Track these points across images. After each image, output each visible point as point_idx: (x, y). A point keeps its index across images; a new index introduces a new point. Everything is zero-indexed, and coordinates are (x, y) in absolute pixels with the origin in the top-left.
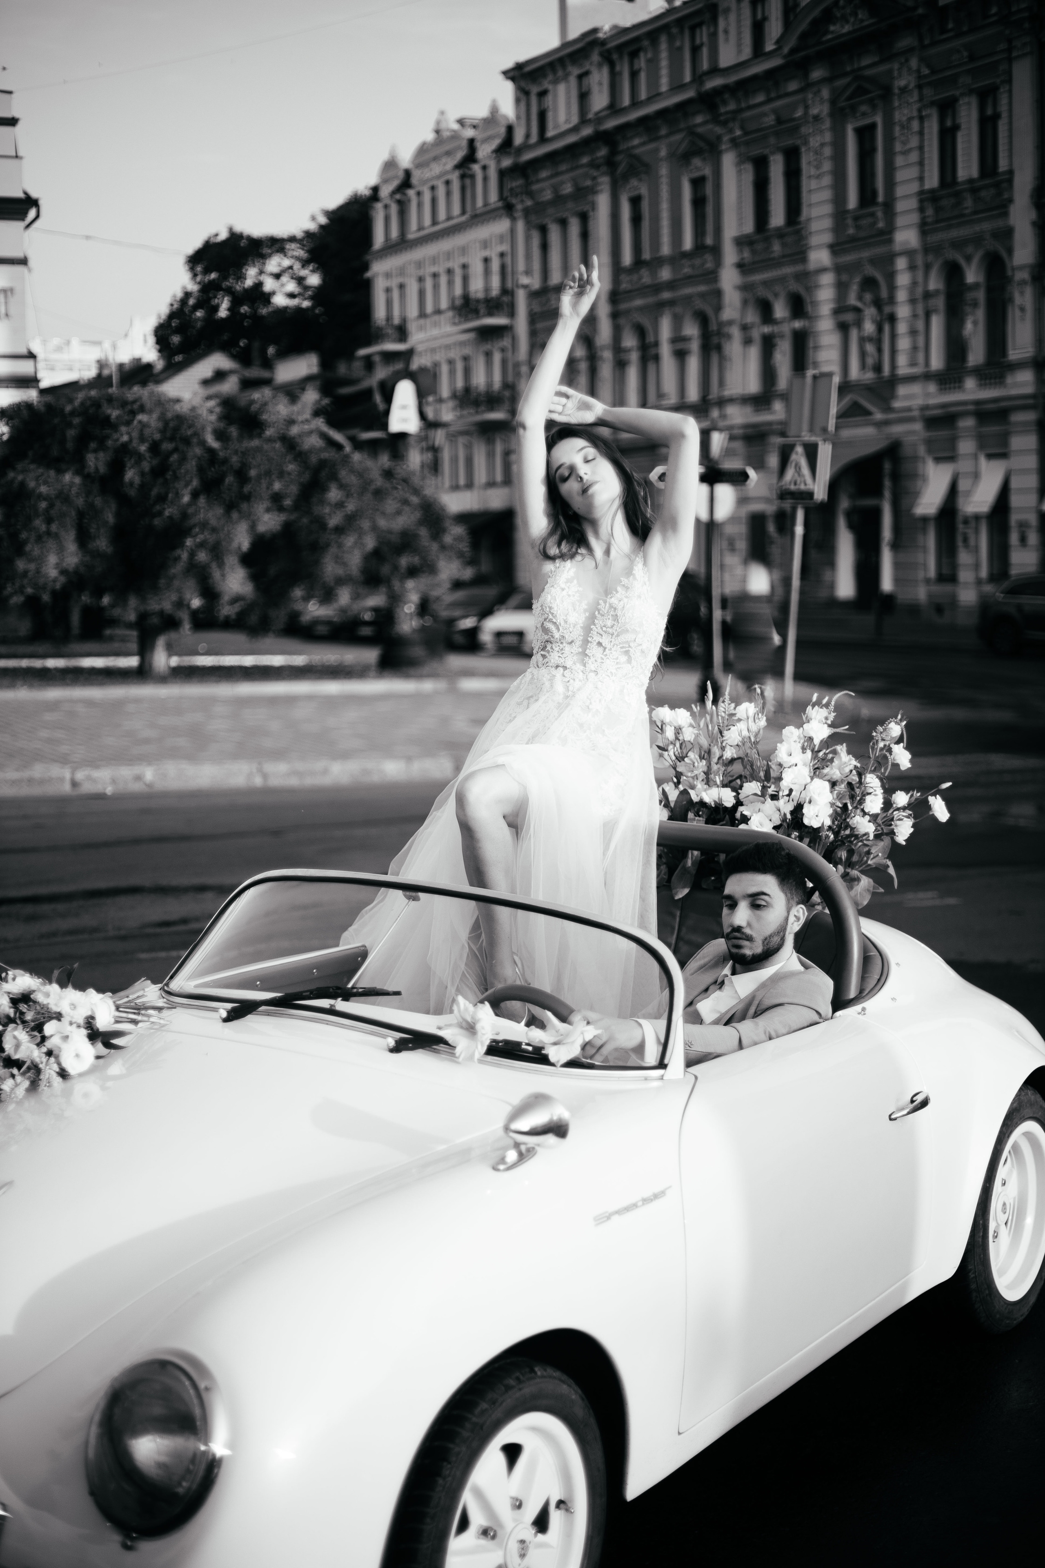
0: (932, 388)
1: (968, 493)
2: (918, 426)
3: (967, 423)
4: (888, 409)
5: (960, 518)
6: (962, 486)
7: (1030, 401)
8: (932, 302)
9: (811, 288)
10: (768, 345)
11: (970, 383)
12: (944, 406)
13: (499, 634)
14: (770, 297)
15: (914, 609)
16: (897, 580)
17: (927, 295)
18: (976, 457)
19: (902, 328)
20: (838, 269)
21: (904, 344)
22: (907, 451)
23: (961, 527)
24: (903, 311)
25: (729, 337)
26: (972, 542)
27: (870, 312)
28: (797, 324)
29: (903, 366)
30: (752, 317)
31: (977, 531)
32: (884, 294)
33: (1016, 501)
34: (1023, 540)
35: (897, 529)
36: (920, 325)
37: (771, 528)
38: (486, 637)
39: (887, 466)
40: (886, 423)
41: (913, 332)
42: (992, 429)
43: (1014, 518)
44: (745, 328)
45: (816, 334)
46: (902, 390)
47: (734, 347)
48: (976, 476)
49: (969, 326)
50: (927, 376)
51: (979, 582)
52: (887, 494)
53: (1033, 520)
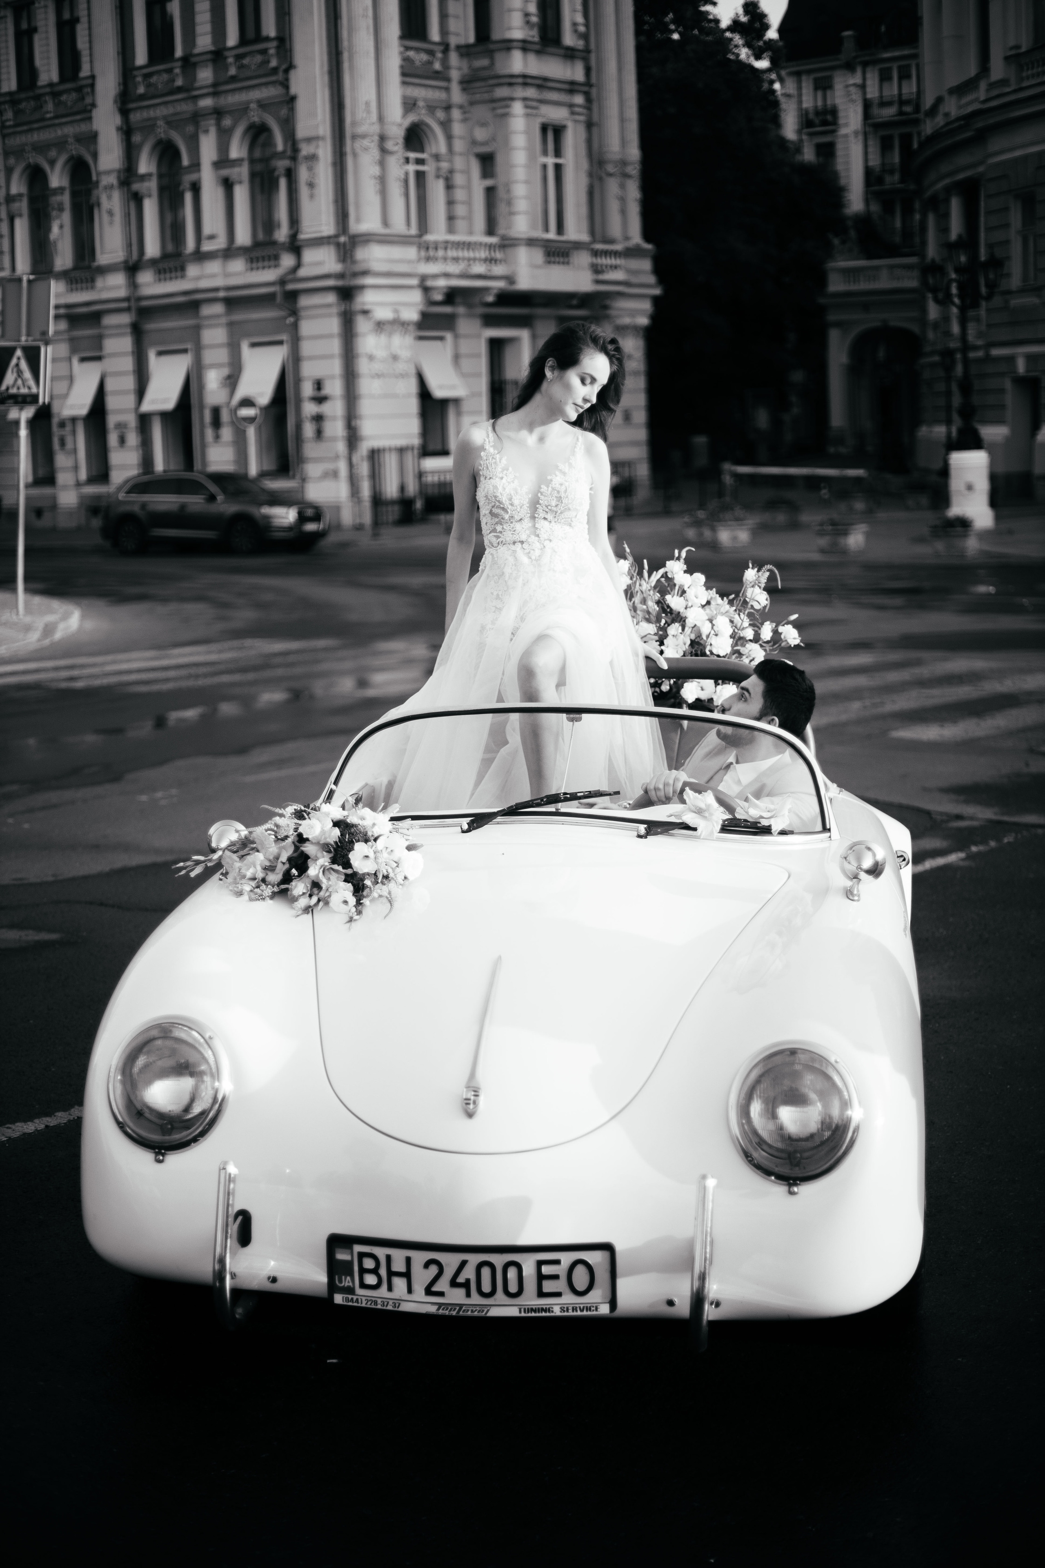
1: (64, 397)
3: (59, 327)
5: (55, 421)
7: (125, 305)
8: (15, 206)
11: (57, 287)
17: (10, 199)
18: (70, 360)
23: (55, 428)
26: (69, 444)
31: (74, 432)
33: (112, 403)
34: (122, 440)
42: (84, 332)
43: (112, 420)
48: (70, 379)
49: (55, 230)
51: (78, 484)
53: (131, 420)
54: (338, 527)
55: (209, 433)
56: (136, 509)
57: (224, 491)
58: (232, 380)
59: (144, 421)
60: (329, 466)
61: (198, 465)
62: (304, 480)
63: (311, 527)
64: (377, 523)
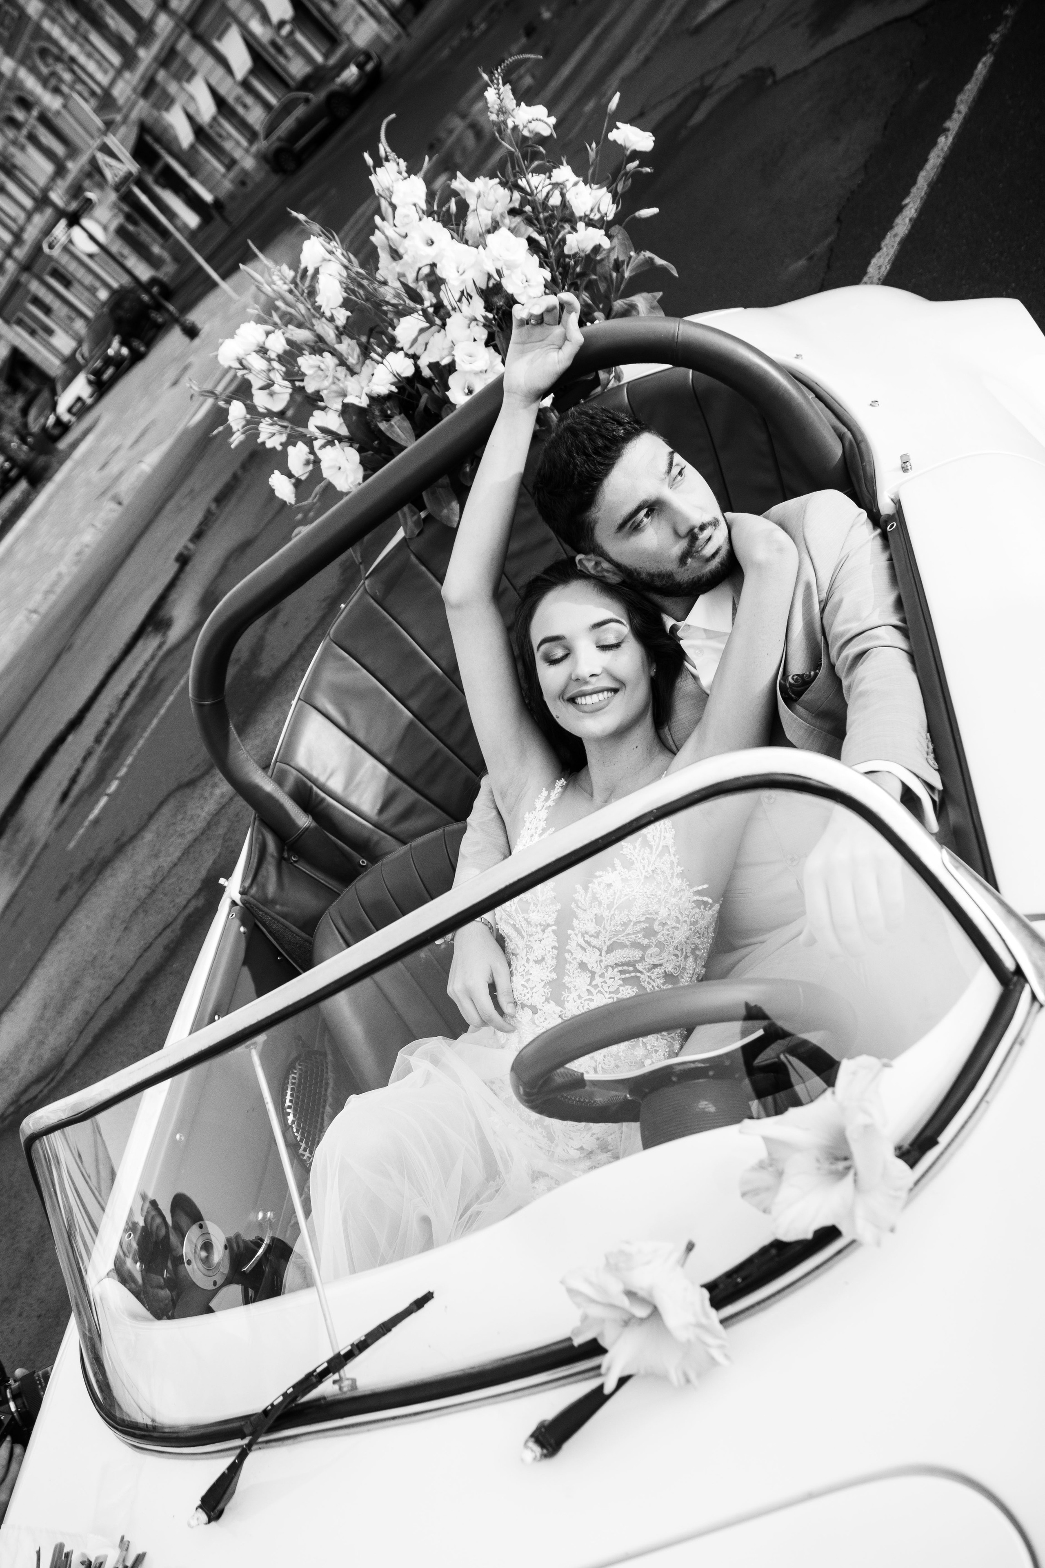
0: (127, 75)
1: (198, 110)
2: (142, 103)
3: (161, 75)
4: (119, 109)
5: (207, 128)
6: (191, 111)
7: (178, 30)
8: (82, 30)
9: (21, 86)
10: (33, 138)
11: (142, 53)
12: (142, 78)
13: (70, 410)
14: (7, 113)
15: (232, 196)
16: (211, 190)
17: (75, 28)
18: (183, 89)
19: (82, 59)
20: (22, 62)
21: (91, 66)
22: (149, 122)
23: (212, 132)
24: (73, 49)
25: (13, 156)
26: (223, 133)
27: (60, 68)
28: (35, 113)
29: (104, 79)
30: (11, 133)
31: (220, 125)
32: (55, 50)
33: (222, 90)
34: (245, 106)
35: (185, 165)
36: (88, 48)
37: (131, 228)
38: (66, 417)
39: (149, 139)
40: (126, 118)
41: (89, 56)
42: (176, 65)
43: (231, 100)
44: (14, 142)
45: (48, 109)
46: (116, 92)
47: (20, 159)
48: (192, 98)
49: (110, 22)
50: (119, 73)
51: (247, 151)
52: (163, 152)
53: (240, 91)
54: (387, 47)
55: (281, 60)
56: (277, 144)
57: (311, 90)
58: (265, 18)
59: (245, 84)
60: (354, 16)
61: (292, 83)
62: (348, 37)
63: (369, 67)
64: (404, 26)
